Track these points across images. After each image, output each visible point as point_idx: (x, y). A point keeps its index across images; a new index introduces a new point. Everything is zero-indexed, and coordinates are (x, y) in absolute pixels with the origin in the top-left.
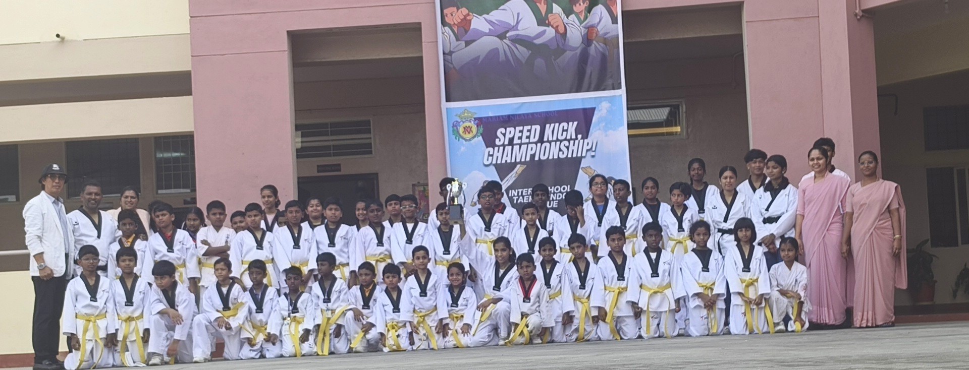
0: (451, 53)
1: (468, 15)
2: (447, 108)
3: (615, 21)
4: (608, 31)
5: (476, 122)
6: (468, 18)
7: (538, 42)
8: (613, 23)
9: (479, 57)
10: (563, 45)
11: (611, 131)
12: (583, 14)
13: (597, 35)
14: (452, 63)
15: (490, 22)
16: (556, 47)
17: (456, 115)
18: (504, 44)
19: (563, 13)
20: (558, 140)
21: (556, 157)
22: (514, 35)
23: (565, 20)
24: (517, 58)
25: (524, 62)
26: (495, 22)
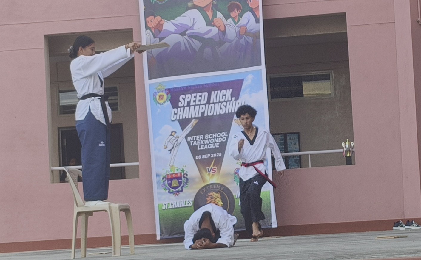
1: (161, 20)
2: (149, 84)
3: (257, 21)
4: (253, 28)
5: (167, 91)
6: (161, 23)
7: (206, 37)
8: (256, 23)
9: (168, 48)
10: (223, 39)
11: (253, 94)
12: (237, 18)
13: (246, 31)
14: (152, 54)
15: (175, 25)
16: (219, 40)
17: (155, 88)
18: (184, 39)
19: (223, 17)
20: (219, 102)
21: (218, 113)
22: (191, 33)
23: (225, 22)
24: (193, 48)
25: (197, 50)
26: (179, 25)
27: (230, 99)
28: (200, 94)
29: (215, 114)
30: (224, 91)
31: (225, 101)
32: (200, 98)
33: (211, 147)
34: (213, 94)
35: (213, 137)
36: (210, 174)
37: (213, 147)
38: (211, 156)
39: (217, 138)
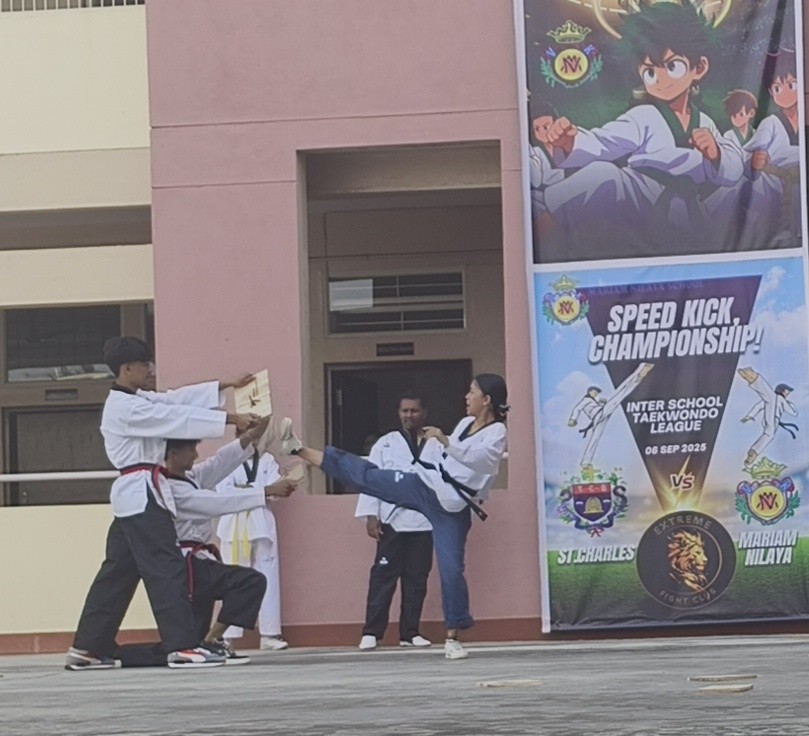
0: (543, 188)
1: (570, 128)
2: (535, 274)
3: (794, 141)
4: (784, 157)
5: (579, 295)
6: (570, 133)
7: (675, 171)
8: (792, 144)
9: (584, 194)
10: (715, 177)
11: (784, 313)
12: (746, 129)
13: (766, 162)
14: (544, 204)
15: (603, 140)
16: (704, 179)
17: (550, 285)
18: (624, 175)
19: (715, 127)
20: (703, 326)
21: (700, 352)
22: (640, 161)
23: (719, 138)
24: (644, 196)
25: (653, 203)
26: (611, 139)
27: (728, 321)
28: (659, 305)
29: (692, 353)
30: (714, 301)
31: (715, 325)
32: (658, 315)
33: (681, 430)
34: (690, 307)
35: (688, 407)
36: (677, 490)
37: (688, 430)
38: (681, 448)
39: (695, 409)
